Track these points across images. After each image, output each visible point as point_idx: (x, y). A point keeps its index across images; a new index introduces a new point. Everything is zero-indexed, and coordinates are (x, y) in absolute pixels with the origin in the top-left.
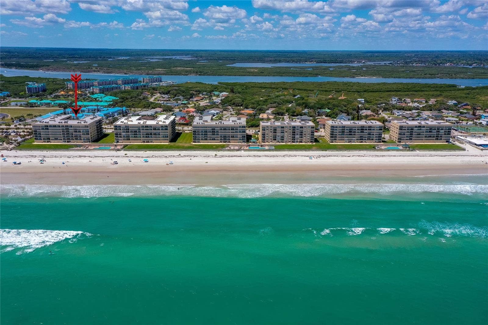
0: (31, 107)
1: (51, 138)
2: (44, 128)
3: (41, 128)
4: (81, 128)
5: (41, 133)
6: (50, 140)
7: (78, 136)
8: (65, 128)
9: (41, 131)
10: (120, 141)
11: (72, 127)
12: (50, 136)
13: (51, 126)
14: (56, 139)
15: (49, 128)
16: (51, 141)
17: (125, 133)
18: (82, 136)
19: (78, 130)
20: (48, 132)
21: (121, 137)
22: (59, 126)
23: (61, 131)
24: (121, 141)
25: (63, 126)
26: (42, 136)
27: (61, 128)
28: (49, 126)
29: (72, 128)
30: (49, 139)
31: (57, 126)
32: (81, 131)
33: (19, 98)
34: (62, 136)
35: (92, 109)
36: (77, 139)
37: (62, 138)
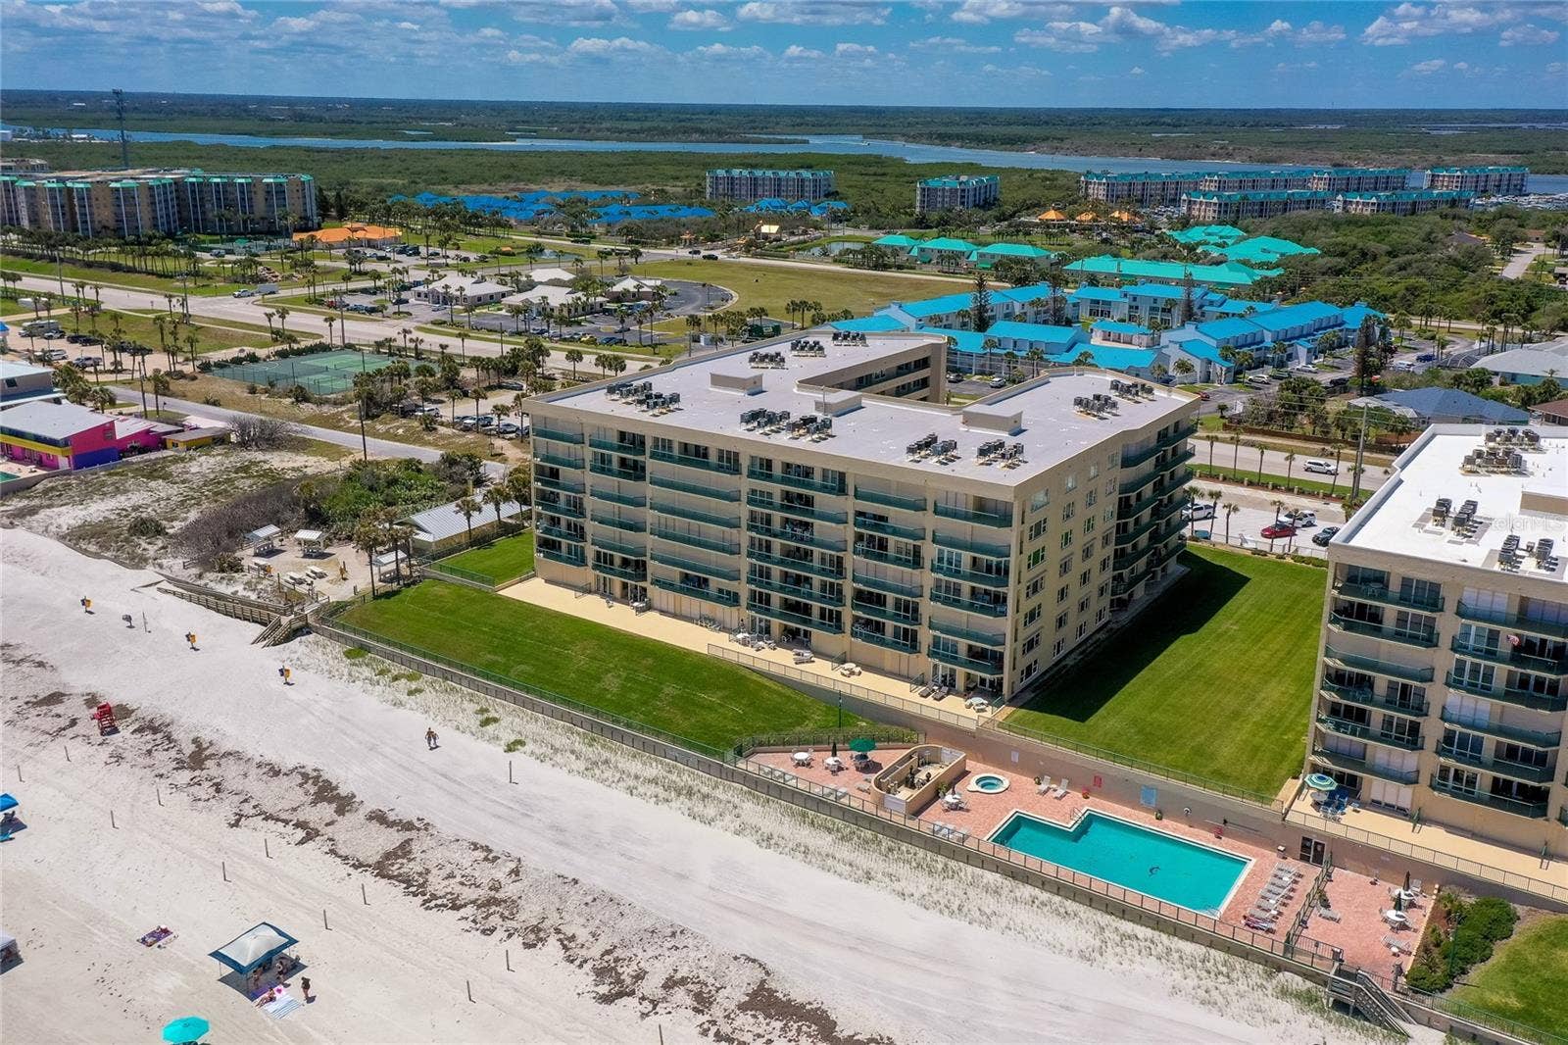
0: (876, 267)
1: (653, 567)
2: (615, 455)
3: (588, 453)
4: (929, 521)
5: (590, 503)
6: (644, 578)
7: (891, 597)
8: (776, 489)
9: (590, 479)
10: (1376, 787)
11: (841, 490)
12: (650, 541)
13: (663, 449)
14: (694, 584)
15: (652, 466)
16: (655, 593)
17: (1484, 707)
18: (928, 608)
19: (896, 532)
20: (638, 503)
21: (1411, 738)
22: (729, 462)
23: (743, 510)
24: (1403, 796)
25: (763, 468)
26: (590, 527)
27: (744, 484)
28: (649, 443)
29: (849, 505)
30: (639, 568)
31: (713, 458)
32: (930, 551)
33: (871, 228)
34: (744, 563)
35: (1155, 301)
36: (872, 630)
37: (744, 589)
